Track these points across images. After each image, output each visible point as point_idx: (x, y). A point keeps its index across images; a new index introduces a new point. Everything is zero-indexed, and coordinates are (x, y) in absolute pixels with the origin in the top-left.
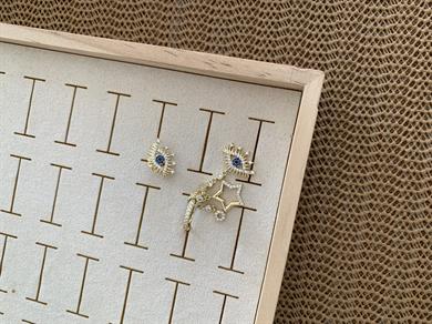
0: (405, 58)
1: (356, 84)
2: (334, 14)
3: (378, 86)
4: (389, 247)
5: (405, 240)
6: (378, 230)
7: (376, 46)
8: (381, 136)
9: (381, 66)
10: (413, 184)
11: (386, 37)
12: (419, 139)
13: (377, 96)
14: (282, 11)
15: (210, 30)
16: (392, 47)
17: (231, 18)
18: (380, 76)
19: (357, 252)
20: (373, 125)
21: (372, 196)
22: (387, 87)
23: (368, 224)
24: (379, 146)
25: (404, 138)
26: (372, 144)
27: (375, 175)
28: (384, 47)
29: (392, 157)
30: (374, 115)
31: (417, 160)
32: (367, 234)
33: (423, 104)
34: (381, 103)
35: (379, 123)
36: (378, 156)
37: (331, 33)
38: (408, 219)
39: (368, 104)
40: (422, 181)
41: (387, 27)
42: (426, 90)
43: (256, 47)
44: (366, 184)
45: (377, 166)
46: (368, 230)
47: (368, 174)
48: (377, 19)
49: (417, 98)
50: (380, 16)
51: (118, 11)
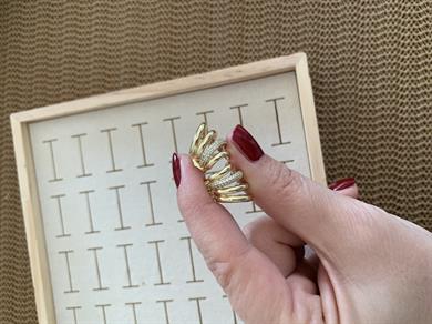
0: (395, 42)
1: (361, 65)
2: (339, 15)
3: (378, 64)
4: (399, 182)
6: (390, 170)
7: (372, 35)
8: (383, 101)
9: (378, 50)
10: (412, 133)
11: (379, 28)
12: (413, 100)
13: (377, 72)
14: (300, 17)
15: (247, 38)
16: (385, 35)
17: (262, 27)
18: (378, 57)
19: (376, 188)
20: (377, 93)
22: (384, 65)
23: (382, 167)
24: (383, 108)
25: (401, 100)
26: (377, 108)
27: (383, 130)
28: (378, 35)
29: (394, 115)
30: (377, 86)
31: (412, 115)
32: (381, 174)
33: (413, 74)
34: (380, 77)
35: (380, 92)
36: (383, 116)
37: (338, 29)
38: (411, 160)
39: (371, 79)
40: (418, 130)
41: (379, 20)
42: (414, 63)
43: (283, 46)
44: (376, 137)
45: (383, 123)
46: (381, 171)
47: (377, 130)
48: (371, 15)
49: (407, 70)
50: (373, 13)
51: (175, 31)
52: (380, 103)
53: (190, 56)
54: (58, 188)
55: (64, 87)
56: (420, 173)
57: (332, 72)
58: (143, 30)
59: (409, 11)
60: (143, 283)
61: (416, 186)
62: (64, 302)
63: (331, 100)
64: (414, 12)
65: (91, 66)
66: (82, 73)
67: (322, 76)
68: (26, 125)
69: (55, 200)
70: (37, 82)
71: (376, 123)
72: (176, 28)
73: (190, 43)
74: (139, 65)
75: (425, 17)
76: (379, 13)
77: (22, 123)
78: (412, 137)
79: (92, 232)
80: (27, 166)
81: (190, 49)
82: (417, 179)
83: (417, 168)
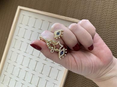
50: (96, 13)
54: (21, 26)
62: (11, 49)
68: (21, 10)
69: (19, 28)
75: (108, 16)
76: (98, 13)
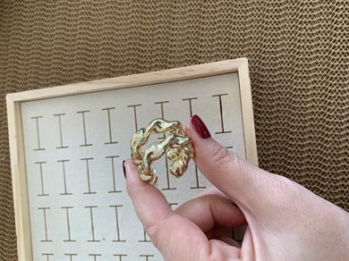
0: (327, 51)
1: (296, 69)
2: (280, 26)
3: (311, 69)
4: (323, 170)
5: (334, 165)
6: (316, 159)
7: (308, 44)
8: (314, 100)
9: (312, 56)
10: (337, 129)
11: (314, 38)
12: (339, 101)
13: (310, 75)
14: (247, 26)
15: (202, 41)
16: (318, 44)
17: (215, 32)
18: (311, 63)
19: (303, 174)
20: (309, 93)
21: (310, 138)
22: (316, 69)
23: (309, 156)
24: (313, 106)
25: (329, 101)
26: (308, 106)
27: (312, 125)
28: (313, 44)
29: (322, 113)
30: (309, 87)
31: (338, 114)
32: (308, 162)
33: (340, 78)
34: (313, 79)
35: (311, 92)
36: (312, 113)
37: (279, 38)
38: (335, 152)
39: (304, 81)
40: (342, 127)
41: (314, 32)
42: (342, 69)
43: (231, 49)
44: (306, 130)
45: (312, 119)
46: (309, 160)
47: (307, 124)
48: (308, 27)
49: (336, 75)
51: (143, 32)
52: (311, 102)
53: (154, 54)
54: (41, 156)
55: (53, 73)
56: (342, 164)
57: (271, 73)
58: (117, 30)
59: (340, 25)
60: (104, 239)
61: (338, 175)
63: (269, 97)
64: (345, 25)
65: (75, 58)
66: (67, 63)
67: (262, 76)
68: (19, 104)
69: (38, 165)
70: (32, 68)
71: (307, 119)
72: (144, 30)
73: (155, 42)
74: (113, 58)
77: (15, 102)
78: (336, 133)
79: (66, 194)
80: (17, 136)
81: (155, 48)
82: (339, 168)
83: (340, 159)
